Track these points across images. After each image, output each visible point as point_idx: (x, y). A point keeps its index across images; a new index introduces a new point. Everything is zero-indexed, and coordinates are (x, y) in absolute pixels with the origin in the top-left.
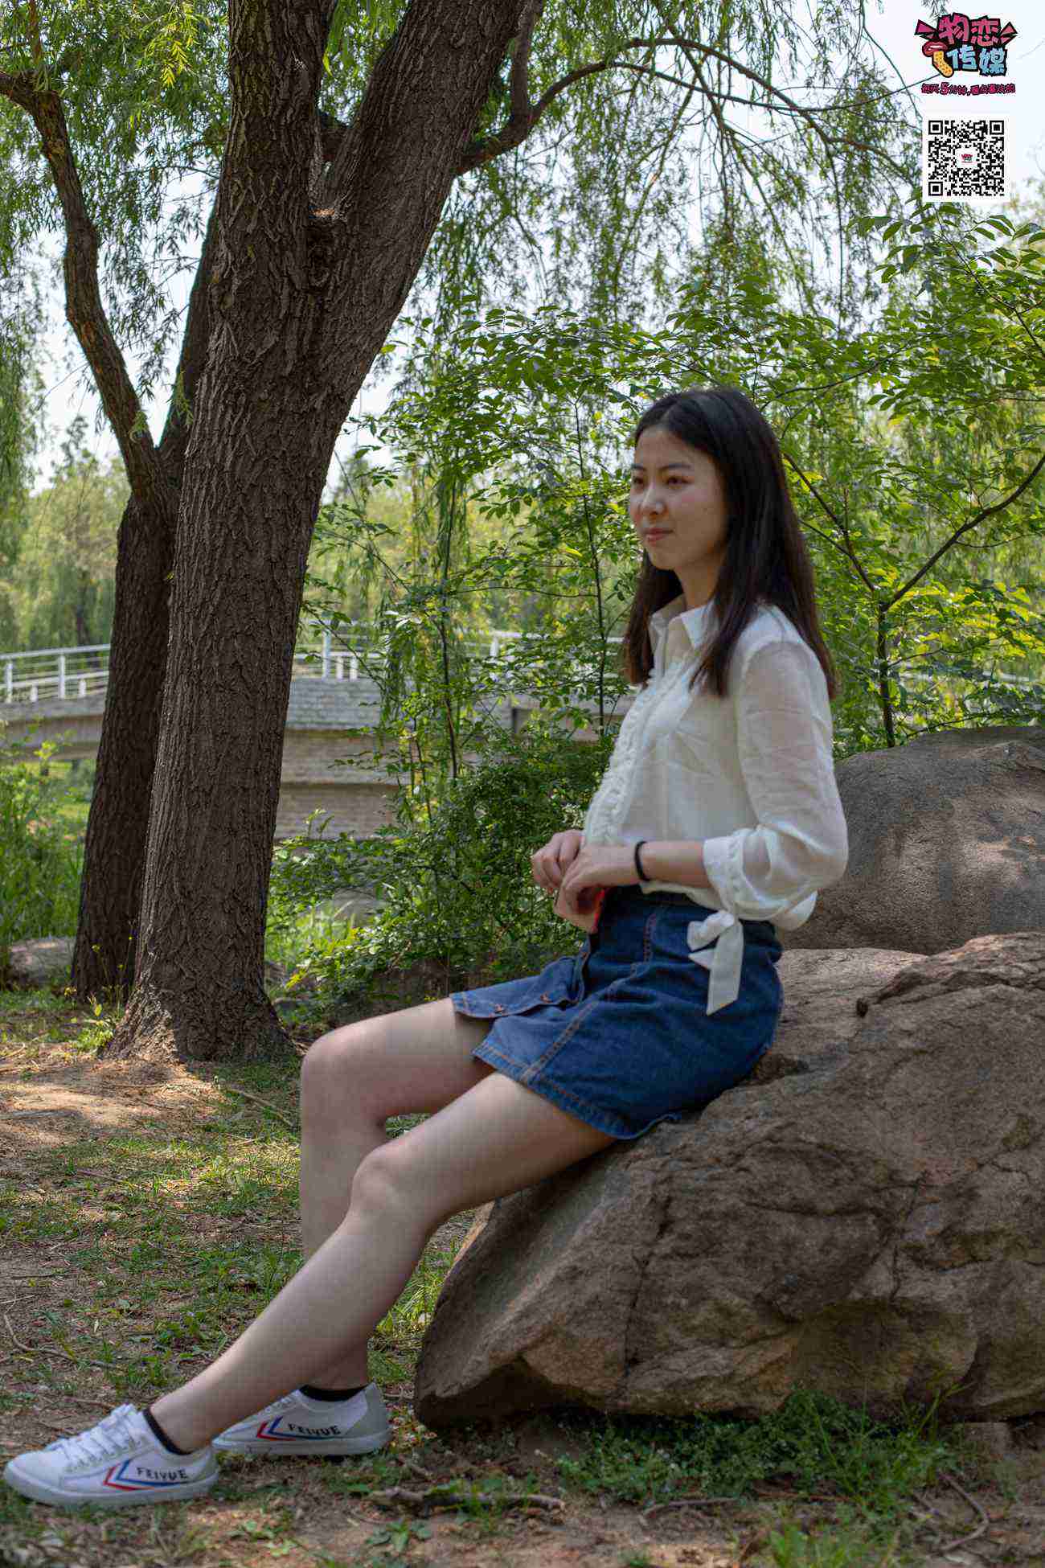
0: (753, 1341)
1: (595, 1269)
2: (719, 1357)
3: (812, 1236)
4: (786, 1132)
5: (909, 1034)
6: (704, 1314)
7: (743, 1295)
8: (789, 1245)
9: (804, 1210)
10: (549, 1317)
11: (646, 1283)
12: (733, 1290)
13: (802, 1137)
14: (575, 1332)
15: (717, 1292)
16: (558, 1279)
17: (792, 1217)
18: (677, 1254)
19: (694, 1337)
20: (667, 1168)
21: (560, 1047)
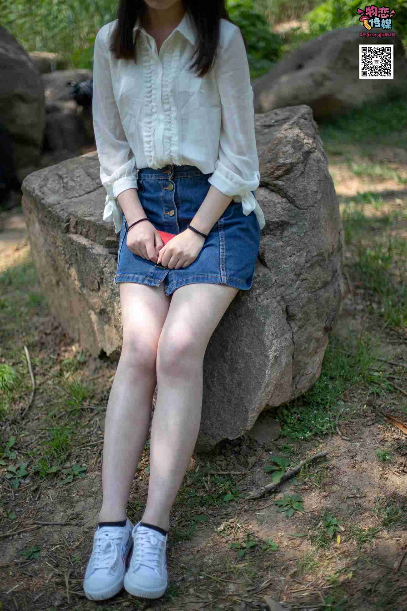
0: (322, 346)
1: (281, 353)
2: (317, 358)
3: (330, 293)
4: (309, 256)
6: (312, 346)
7: (320, 330)
8: (327, 301)
9: (326, 284)
10: (275, 382)
11: (296, 346)
12: (318, 330)
13: (313, 255)
14: (283, 382)
15: (314, 335)
16: (272, 365)
18: (300, 328)
19: (310, 356)
20: (278, 294)
21: (224, 260)
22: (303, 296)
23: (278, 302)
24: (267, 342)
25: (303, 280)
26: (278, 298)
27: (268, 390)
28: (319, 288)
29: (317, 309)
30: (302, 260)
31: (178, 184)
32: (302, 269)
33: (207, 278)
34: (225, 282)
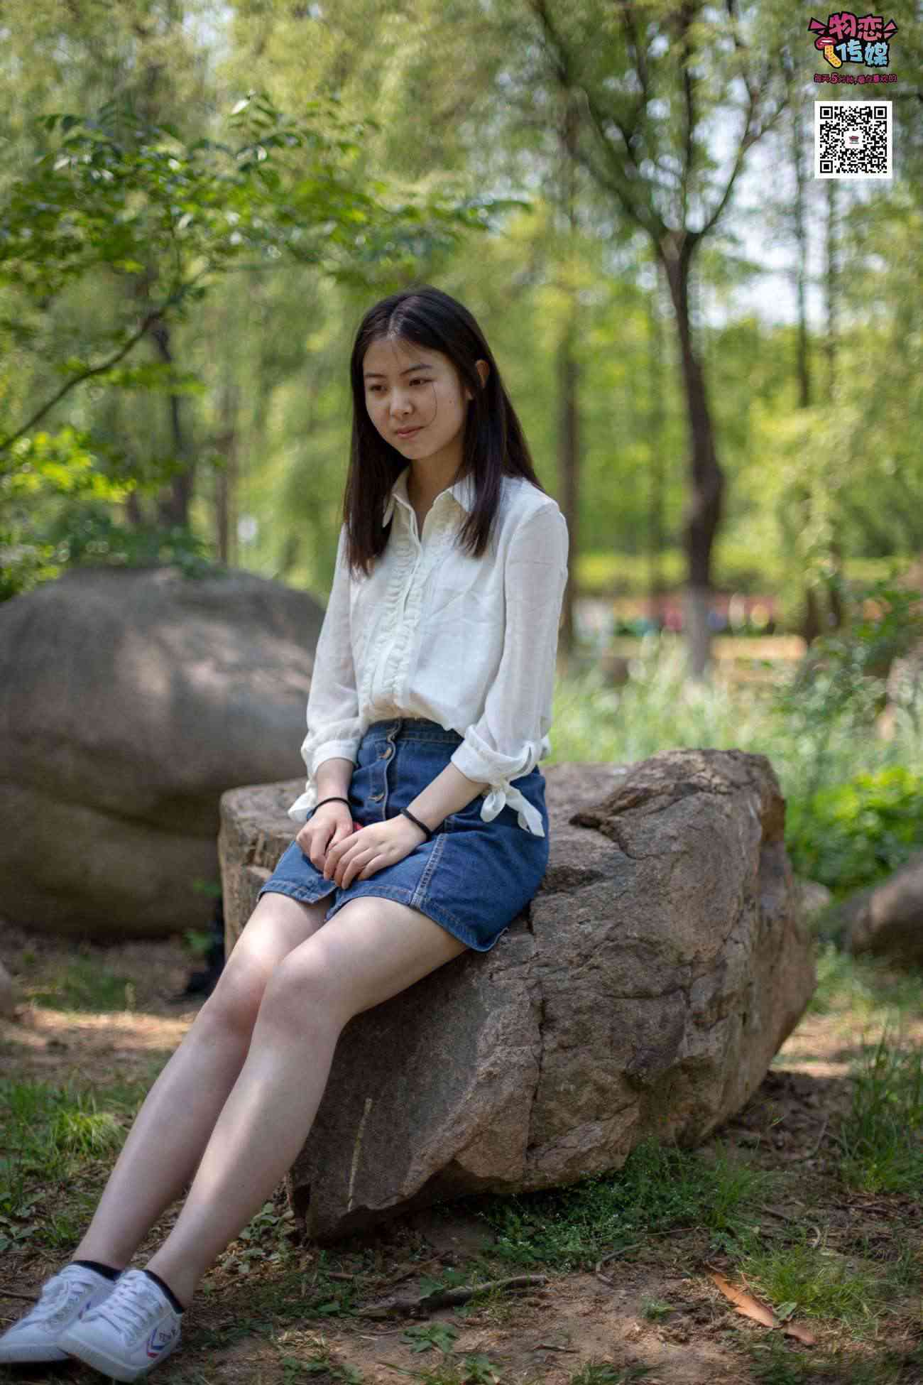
0: (618, 1112)
1: (505, 1072)
2: (597, 1129)
3: (652, 1013)
4: (617, 932)
5: (674, 838)
6: (586, 1095)
7: (612, 1073)
8: (640, 1025)
9: (644, 995)
10: (477, 1120)
11: (544, 1076)
12: (605, 1071)
13: (629, 934)
14: (498, 1130)
15: (595, 1075)
16: (479, 1085)
17: (636, 1002)
18: (563, 1047)
19: (579, 1116)
20: (533, 975)
21: (431, 873)
22: (585, 993)
23: (529, 990)
24: (482, 1046)
25: (591, 968)
26: (531, 982)
27: (459, 1129)
28: (626, 996)
29: (613, 1029)
30: (601, 933)
31: (402, 749)
32: (595, 947)
33: (389, 891)
34: (418, 905)
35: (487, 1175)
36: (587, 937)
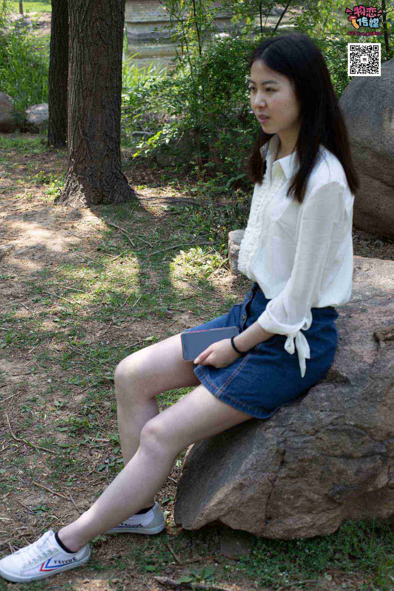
0: (323, 511)
1: (251, 484)
2: (308, 519)
3: (351, 469)
4: (339, 421)
6: (300, 502)
7: (319, 494)
8: (340, 473)
9: (347, 457)
10: (231, 505)
11: (274, 490)
12: (314, 492)
13: (347, 422)
14: (243, 511)
15: (307, 493)
16: (234, 489)
17: (342, 460)
19: (297, 510)
20: (284, 435)
21: (233, 378)
22: (309, 451)
23: (278, 443)
24: (243, 468)
25: (317, 438)
26: (281, 439)
28: (336, 457)
29: (322, 472)
30: (329, 420)
32: (322, 428)
34: (220, 395)
35: (238, 528)
36: (320, 420)
